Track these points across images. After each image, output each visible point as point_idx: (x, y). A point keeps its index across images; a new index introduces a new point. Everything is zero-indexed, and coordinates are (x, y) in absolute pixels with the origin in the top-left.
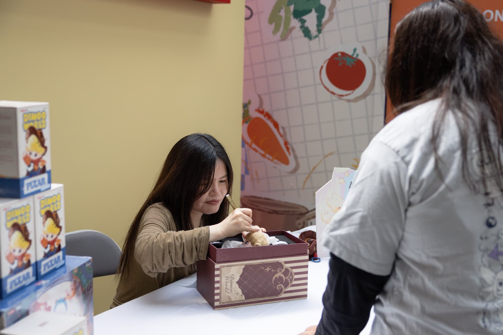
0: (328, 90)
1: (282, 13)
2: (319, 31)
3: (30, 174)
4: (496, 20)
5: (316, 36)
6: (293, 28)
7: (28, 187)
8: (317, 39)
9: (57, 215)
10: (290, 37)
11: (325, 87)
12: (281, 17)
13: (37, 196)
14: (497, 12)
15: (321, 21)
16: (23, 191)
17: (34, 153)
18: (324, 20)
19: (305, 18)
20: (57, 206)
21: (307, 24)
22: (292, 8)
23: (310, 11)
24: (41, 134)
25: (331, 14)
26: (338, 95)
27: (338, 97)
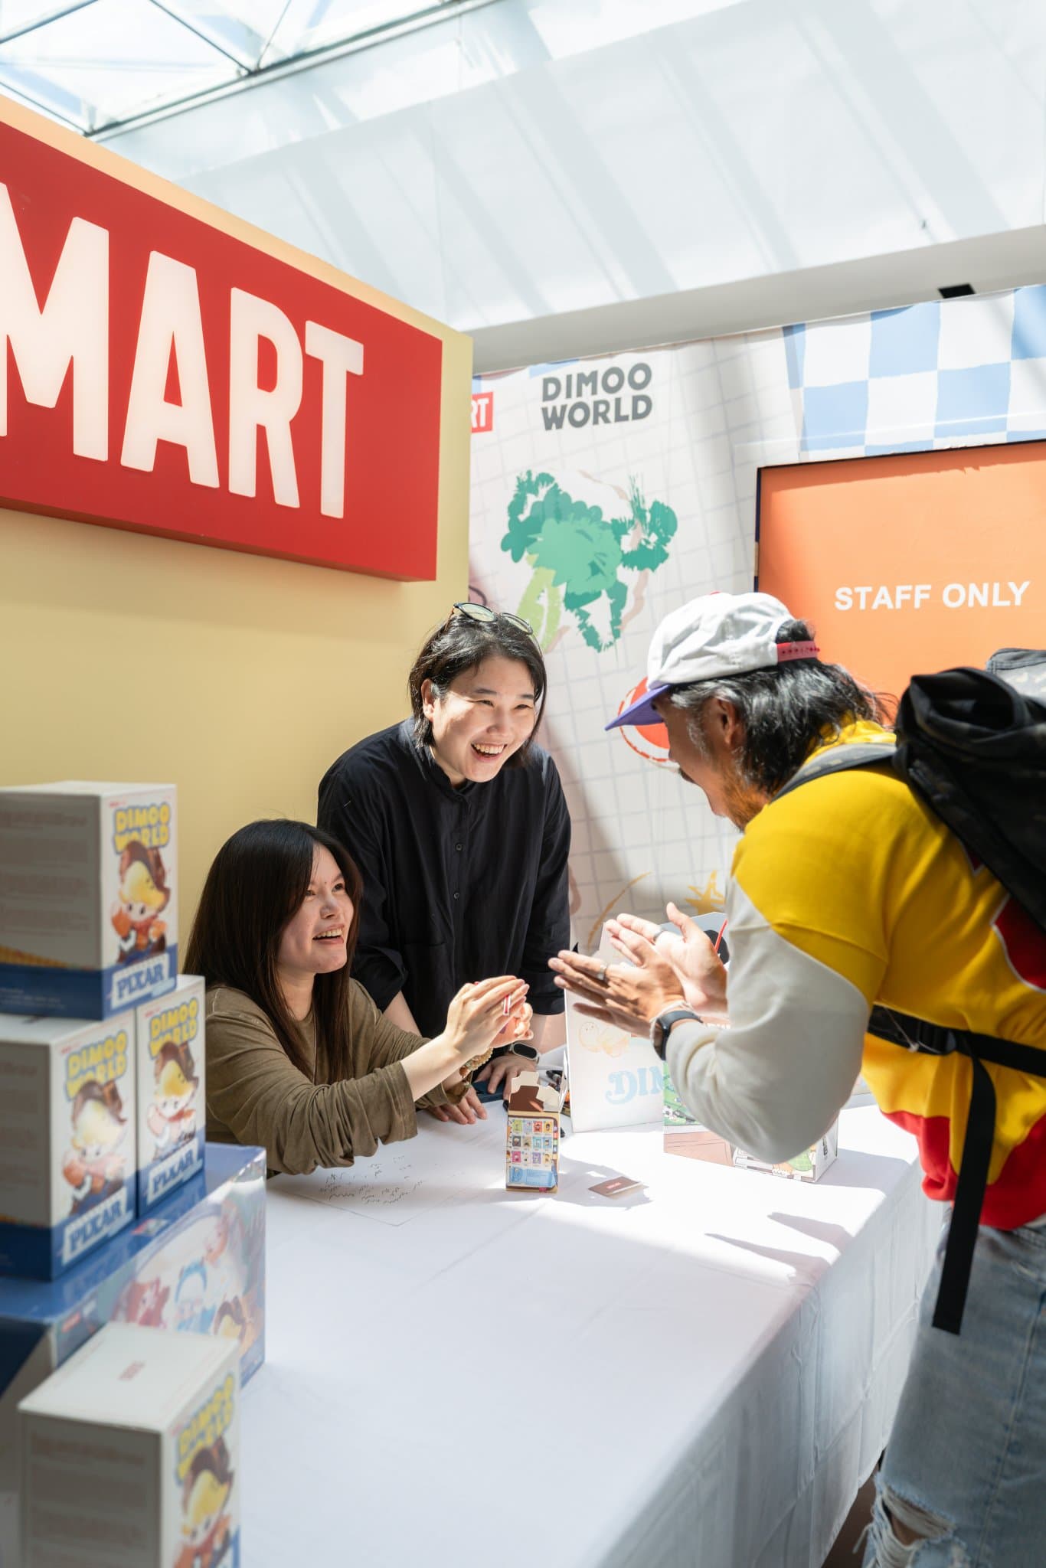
0: (635, 749)
1: (544, 601)
2: (616, 634)
3: (127, 959)
4: (971, 604)
5: (611, 644)
6: (566, 628)
7: (121, 989)
8: (612, 648)
9: (187, 1053)
10: (558, 647)
11: (630, 744)
12: (541, 607)
13: (142, 1010)
14: (973, 587)
15: (620, 614)
16: (109, 1001)
17: (137, 908)
18: (624, 612)
19: (585, 608)
20: (188, 1031)
21: (590, 622)
22: (562, 589)
23: (598, 595)
24: (158, 859)
25: (639, 599)
26: (654, 759)
27: (655, 761)
